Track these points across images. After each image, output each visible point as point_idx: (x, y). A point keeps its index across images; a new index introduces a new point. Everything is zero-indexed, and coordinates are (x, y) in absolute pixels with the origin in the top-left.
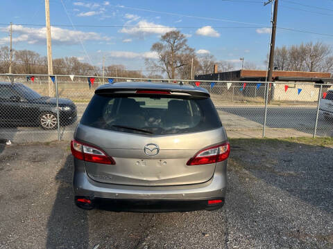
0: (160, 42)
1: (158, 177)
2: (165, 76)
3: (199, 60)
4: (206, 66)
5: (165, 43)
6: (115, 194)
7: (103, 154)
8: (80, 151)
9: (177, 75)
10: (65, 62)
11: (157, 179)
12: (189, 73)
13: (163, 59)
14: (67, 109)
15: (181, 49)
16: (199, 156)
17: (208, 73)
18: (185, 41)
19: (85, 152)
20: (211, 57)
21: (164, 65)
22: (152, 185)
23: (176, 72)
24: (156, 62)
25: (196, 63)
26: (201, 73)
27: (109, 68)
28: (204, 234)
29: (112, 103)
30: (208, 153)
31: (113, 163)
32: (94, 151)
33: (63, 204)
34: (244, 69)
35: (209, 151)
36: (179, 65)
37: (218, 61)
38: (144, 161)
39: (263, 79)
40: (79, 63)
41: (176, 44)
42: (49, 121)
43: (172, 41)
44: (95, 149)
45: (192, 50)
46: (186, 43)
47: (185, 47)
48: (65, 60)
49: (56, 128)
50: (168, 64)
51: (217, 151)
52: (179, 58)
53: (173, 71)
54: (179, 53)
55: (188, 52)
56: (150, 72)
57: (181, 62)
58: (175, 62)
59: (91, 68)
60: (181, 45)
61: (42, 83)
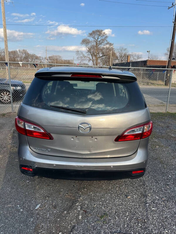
0: (88, 38)
1: (90, 151)
2: (91, 64)
3: (116, 52)
4: (121, 57)
5: (91, 39)
6: (53, 165)
7: (42, 131)
8: (22, 127)
9: (99, 63)
10: (19, 53)
11: (89, 153)
12: (109, 62)
13: (89, 51)
14: (19, 88)
15: (103, 44)
16: (126, 134)
17: (122, 62)
18: (106, 37)
19: (27, 128)
20: (125, 50)
21: (90, 55)
22: (84, 157)
23: (99, 61)
24: (84, 53)
25: (114, 54)
26: (117, 62)
27: (49, 57)
28: (127, 196)
29: (51, 85)
30: (134, 131)
31: (51, 138)
32: (34, 128)
33: (12, 166)
34: (149, 59)
35: (135, 129)
36: (101, 55)
37: (130, 53)
38: (78, 137)
39: (164, 67)
40: (28, 54)
41: (99, 40)
42: (6, 98)
43: (96, 37)
44: (35, 126)
45: (111, 44)
46: (107, 39)
47: (106, 42)
48: (18, 51)
49: (10, 103)
50: (93, 55)
51: (142, 130)
52: (102, 50)
53: (97, 60)
54: (102, 46)
55: (108, 46)
56: (80, 61)
57: (103, 53)
58: (98, 53)
59: (37, 58)
60: (103, 40)
61: (3, 68)
